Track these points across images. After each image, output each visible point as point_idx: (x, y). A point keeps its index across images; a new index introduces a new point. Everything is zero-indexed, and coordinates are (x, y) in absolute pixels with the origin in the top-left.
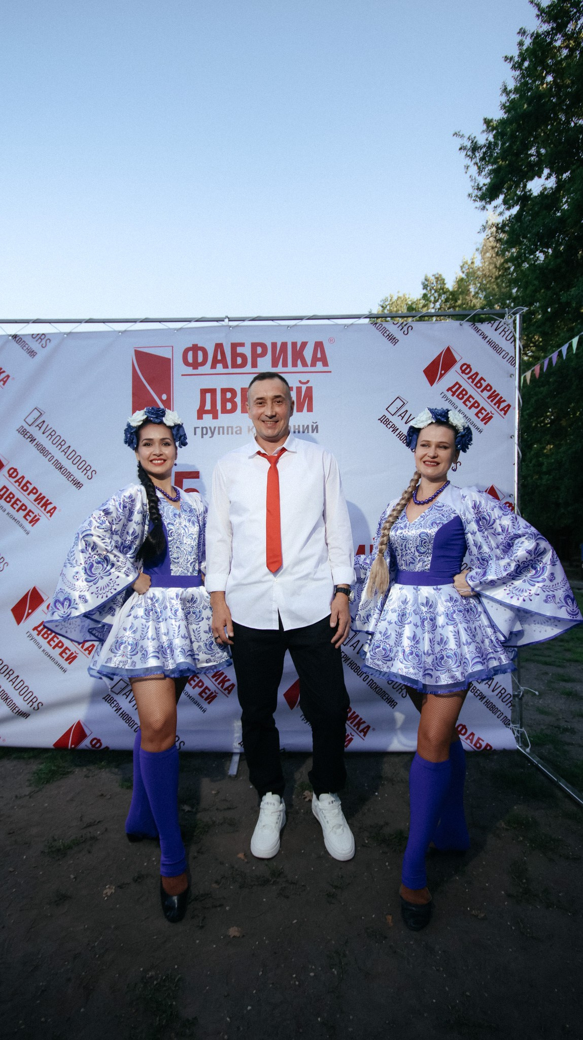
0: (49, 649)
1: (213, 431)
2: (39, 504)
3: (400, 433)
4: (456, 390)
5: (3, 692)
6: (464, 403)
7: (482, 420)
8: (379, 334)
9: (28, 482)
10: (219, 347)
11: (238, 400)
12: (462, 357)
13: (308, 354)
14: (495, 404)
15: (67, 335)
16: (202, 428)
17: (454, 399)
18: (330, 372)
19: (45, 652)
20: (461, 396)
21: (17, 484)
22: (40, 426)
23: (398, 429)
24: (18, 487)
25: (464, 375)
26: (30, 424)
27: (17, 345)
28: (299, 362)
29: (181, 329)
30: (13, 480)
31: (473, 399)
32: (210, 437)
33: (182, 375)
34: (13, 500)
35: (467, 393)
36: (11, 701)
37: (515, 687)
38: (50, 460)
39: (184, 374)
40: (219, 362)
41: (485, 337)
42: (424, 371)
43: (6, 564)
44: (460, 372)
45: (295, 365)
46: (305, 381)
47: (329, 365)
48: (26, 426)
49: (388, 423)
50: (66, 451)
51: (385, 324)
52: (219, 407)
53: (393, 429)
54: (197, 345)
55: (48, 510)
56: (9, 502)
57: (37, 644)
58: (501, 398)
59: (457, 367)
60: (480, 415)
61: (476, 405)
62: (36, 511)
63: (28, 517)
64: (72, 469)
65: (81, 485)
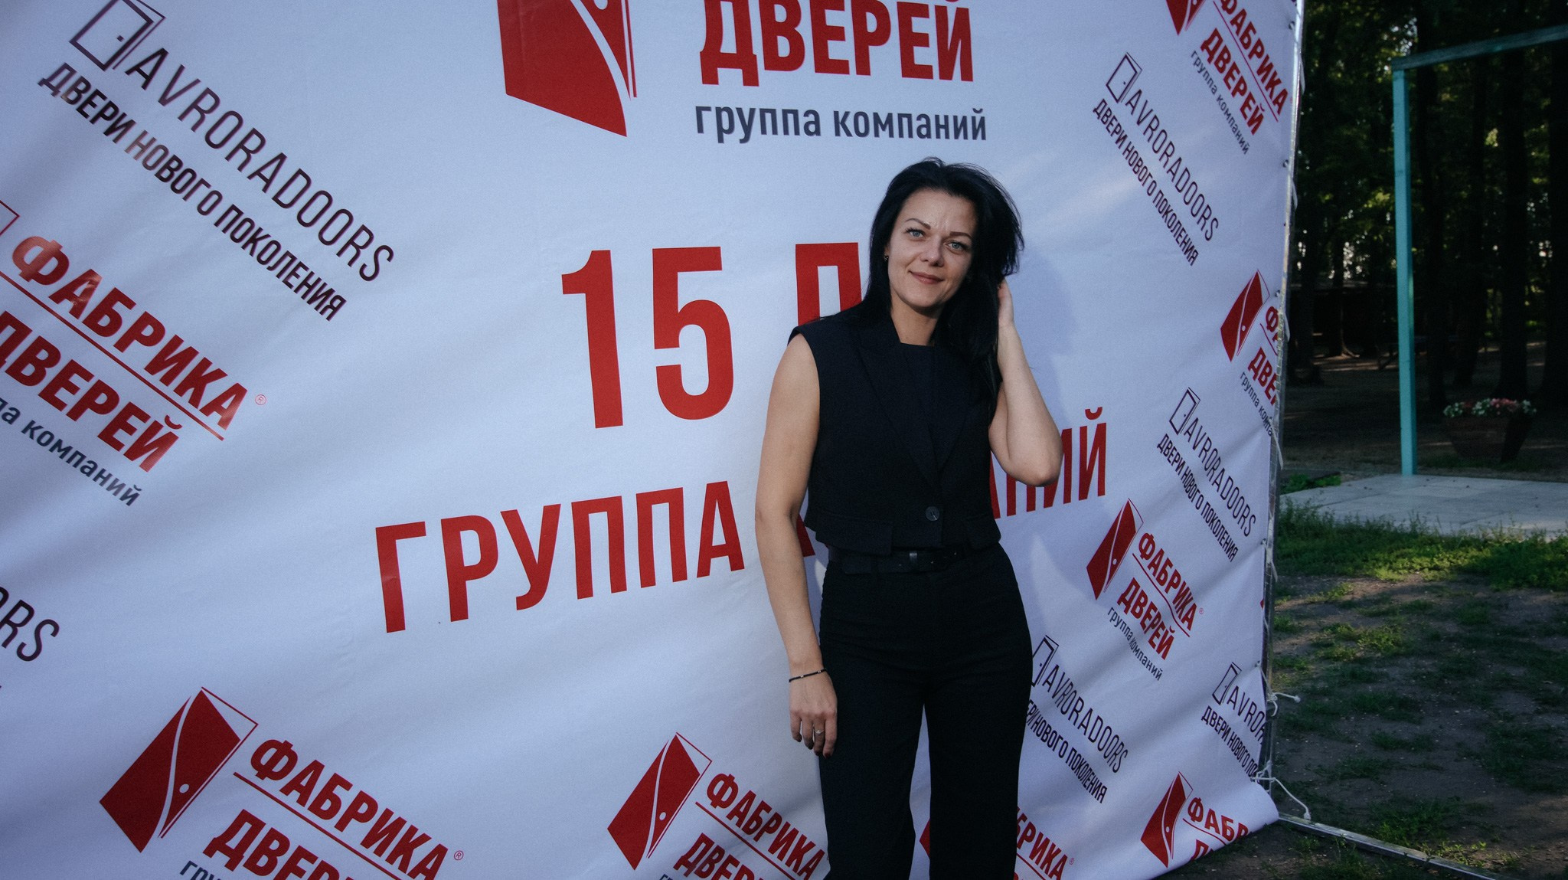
1: (747, 120)
2: (167, 380)
4: (1215, 49)
6: (1225, 80)
7: (1248, 124)
9: (116, 295)
11: (806, 30)
14: (1267, 88)
16: (719, 111)
17: (1211, 68)
20: (1220, 64)
21: (66, 306)
22: (147, 69)
23: (1126, 137)
24: (70, 318)
25: (1226, 14)
26: (103, 61)
30: (44, 292)
31: (1239, 72)
32: (741, 141)
34: (51, 372)
35: (1230, 58)
37: (1266, 695)
38: (205, 208)
43: (47, 631)
48: (84, 67)
50: (267, 173)
52: (758, 48)
53: (1117, 136)
55: (210, 397)
56: (31, 381)
58: (1277, 72)
60: (1246, 111)
61: (1242, 87)
62: (157, 409)
63: (120, 435)
64: (301, 243)
65: (338, 302)
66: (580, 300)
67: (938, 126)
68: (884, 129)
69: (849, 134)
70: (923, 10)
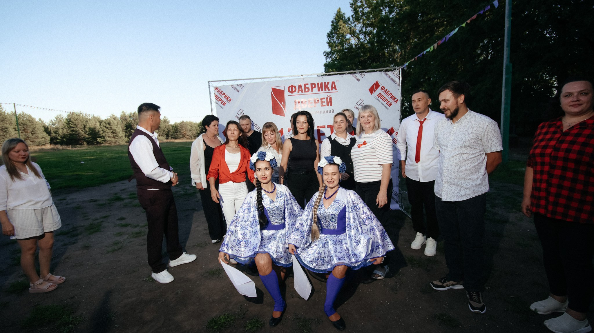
4: (380, 96)
6: (383, 100)
7: (389, 105)
8: (353, 78)
10: (300, 85)
12: (381, 84)
13: (330, 86)
14: (393, 100)
17: (379, 99)
18: (338, 92)
20: (381, 98)
25: (382, 90)
26: (239, 115)
27: (233, 88)
28: (327, 89)
29: (287, 80)
31: (386, 98)
33: (288, 96)
35: (383, 96)
37: (399, 191)
40: (300, 90)
41: (389, 77)
42: (369, 90)
44: (381, 89)
45: (325, 90)
46: (329, 95)
47: (337, 89)
49: (357, 108)
51: (355, 74)
54: (292, 85)
58: (395, 97)
59: (380, 88)
60: (388, 104)
61: (387, 100)
67: (326, 112)
68: (318, 113)
70: (324, 98)
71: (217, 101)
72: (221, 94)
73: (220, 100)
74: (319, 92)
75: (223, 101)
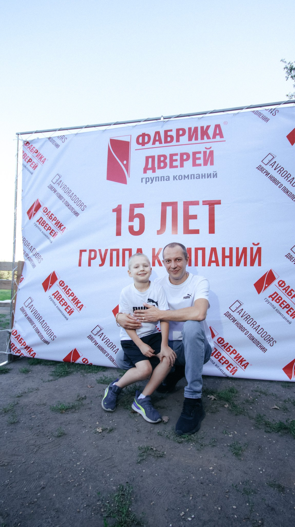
0: (60, 306)
1: (152, 179)
2: (57, 226)
3: (271, 176)
5: (37, 328)
8: (256, 116)
9: (52, 214)
10: (158, 133)
11: (168, 161)
13: (211, 132)
15: (75, 135)
16: (146, 178)
18: (225, 141)
19: (58, 308)
21: (47, 215)
22: (59, 183)
23: (269, 174)
24: (47, 217)
26: (54, 183)
27: (50, 142)
28: (205, 137)
29: (136, 126)
30: (45, 214)
32: (151, 183)
33: (136, 150)
34: (45, 225)
36: (41, 334)
38: (63, 201)
39: (136, 149)
40: (157, 141)
42: (287, 136)
43: (42, 259)
45: (202, 138)
46: (209, 147)
47: (224, 137)
48: (52, 184)
49: (263, 170)
50: (71, 196)
52: (156, 166)
53: (266, 174)
54: (145, 133)
55: (62, 228)
56: (43, 226)
57: (54, 303)
62: (56, 230)
63: (52, 234)
64: (74, 205)
65: (78, 214)
66: (115, 213)
67: (202, 176)
68: (186, 178)
69: (177, 180)
70: (200, 153)
71: (25, 163)
72: (32, 152)
73: (29, 161)
74: (190, 142)
75: (34, 162)
